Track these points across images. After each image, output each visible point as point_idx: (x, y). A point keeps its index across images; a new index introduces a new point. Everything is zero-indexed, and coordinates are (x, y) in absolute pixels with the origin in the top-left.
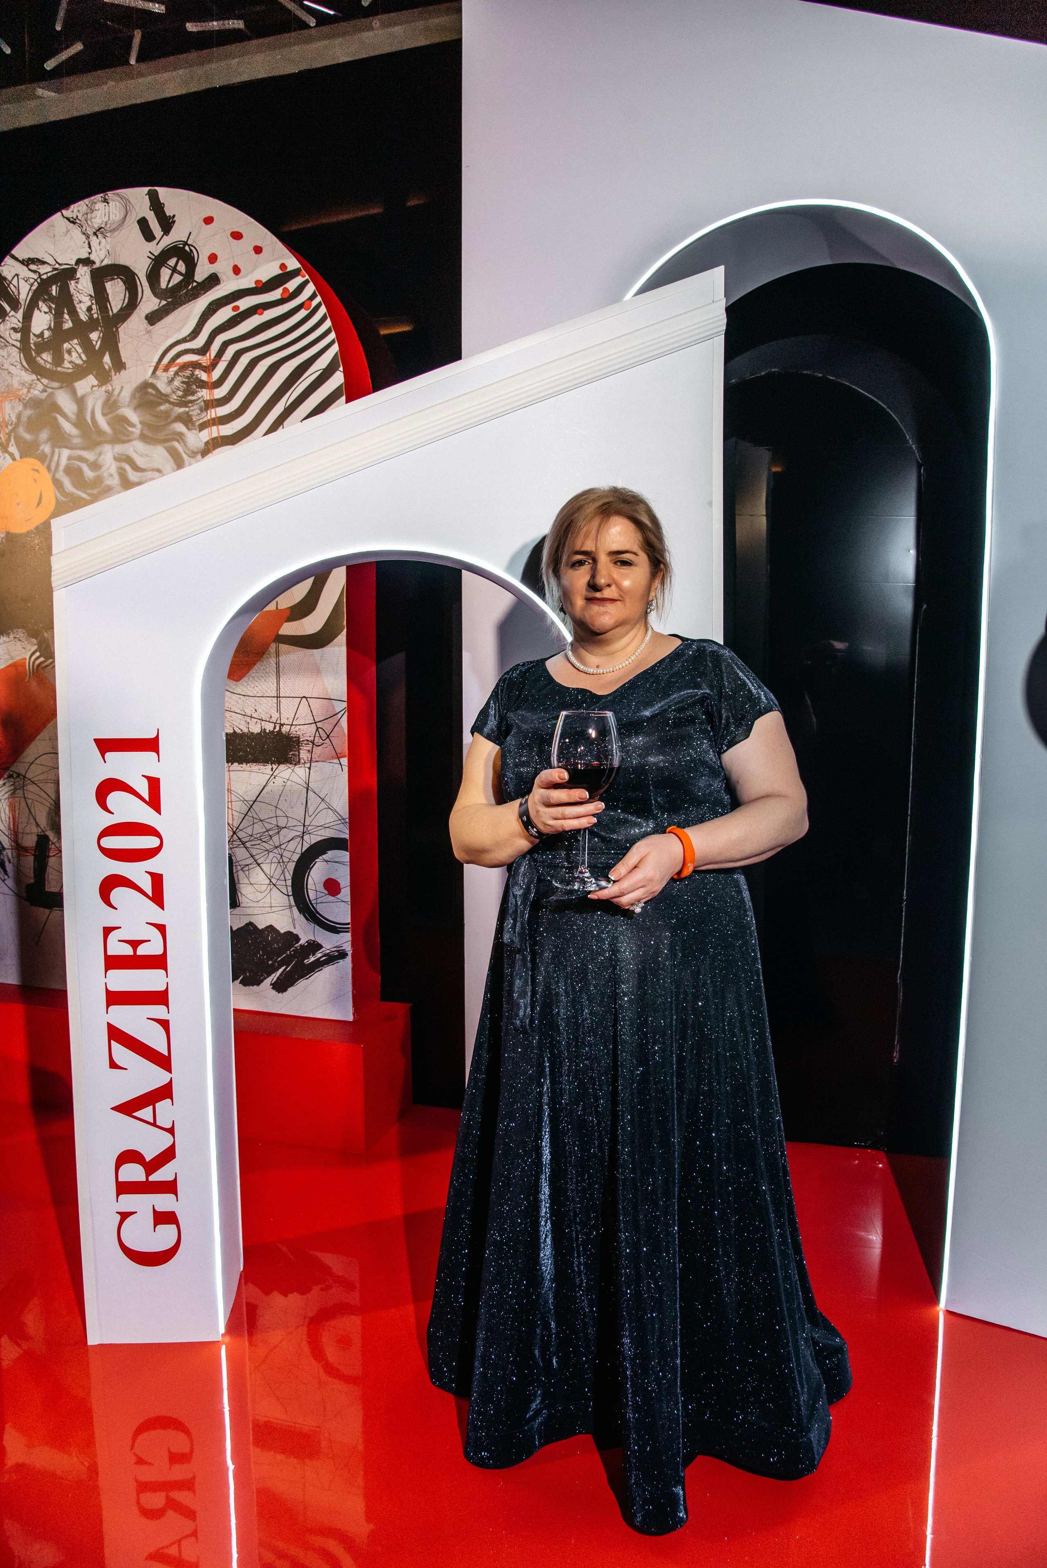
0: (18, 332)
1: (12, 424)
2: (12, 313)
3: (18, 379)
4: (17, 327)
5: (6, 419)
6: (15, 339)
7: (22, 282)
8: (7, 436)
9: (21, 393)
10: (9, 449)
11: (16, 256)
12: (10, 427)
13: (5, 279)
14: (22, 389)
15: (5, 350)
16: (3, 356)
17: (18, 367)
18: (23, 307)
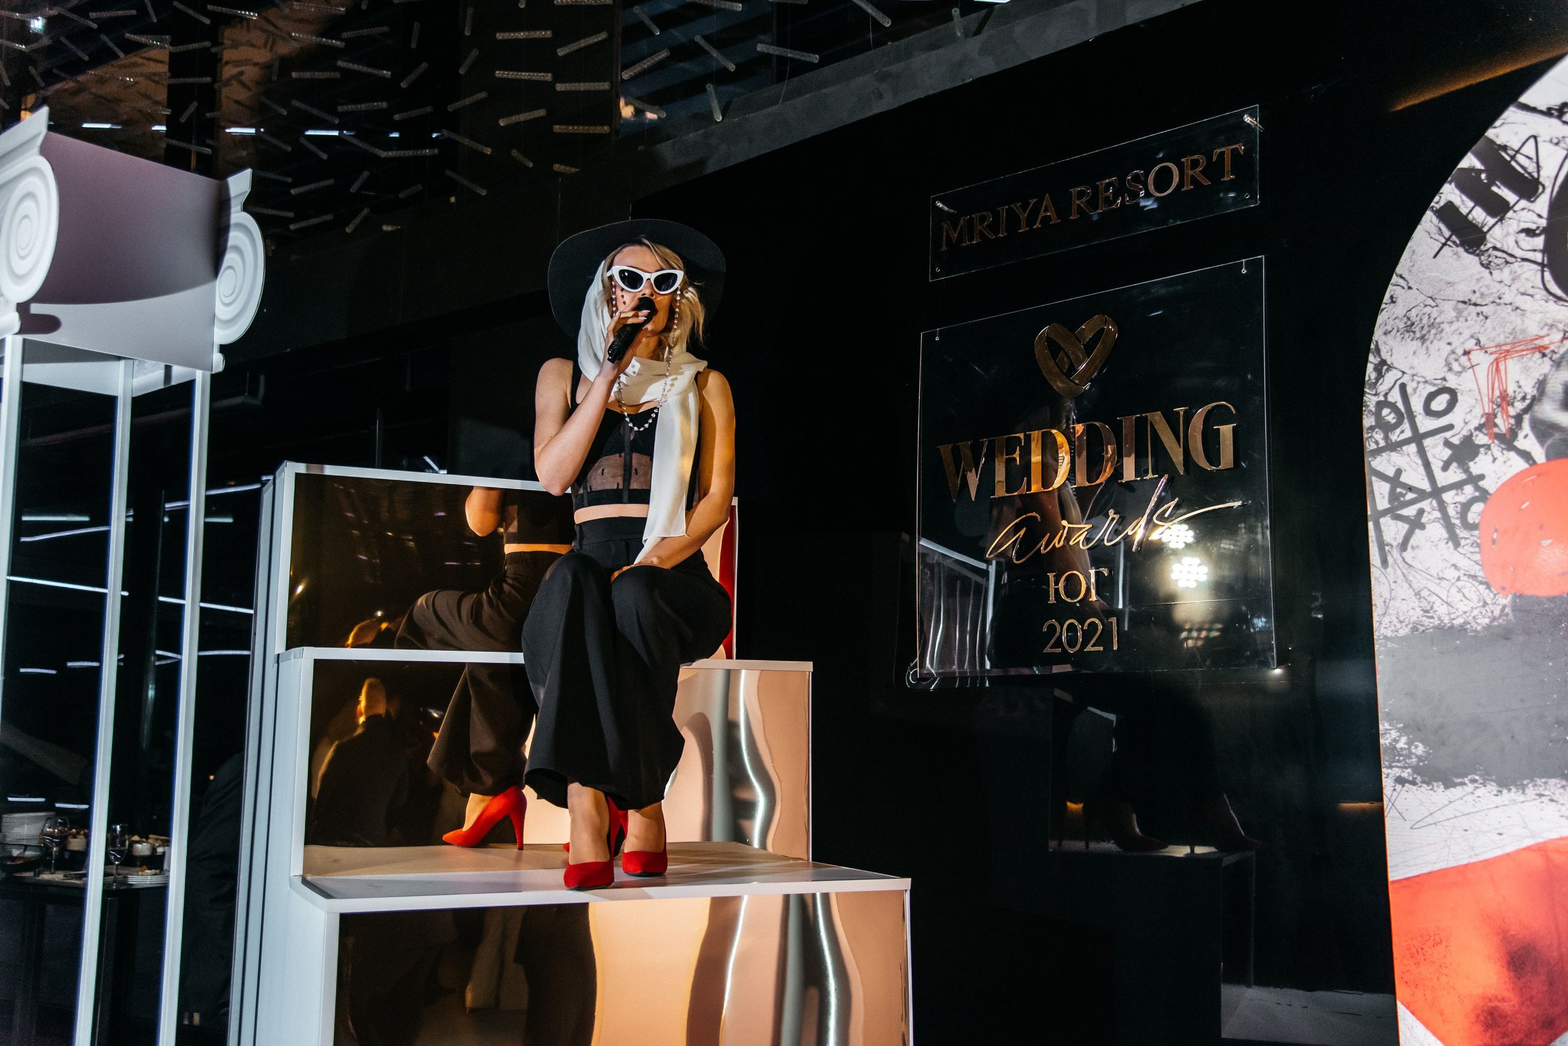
0: (1538, 235)
1: (1524, 398)
2: (1524, 203)
3: (1538, 317)
4: (1534, 227)
5: (1510, 392)
6: (1530, 248)
7: (1545, 149)
8: (1512, 421)
9: (1545, 341)
10: (1516, 443)
11: (1532, 104)
12: (1520, 406)
13: (1505, 148)
14: (1548, 335)
15: (1507, 270)
16: (1501, 282)
17: (1537, 297)
18: (1548, 190)
